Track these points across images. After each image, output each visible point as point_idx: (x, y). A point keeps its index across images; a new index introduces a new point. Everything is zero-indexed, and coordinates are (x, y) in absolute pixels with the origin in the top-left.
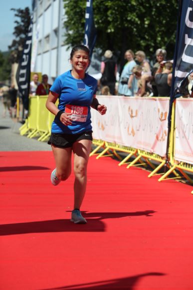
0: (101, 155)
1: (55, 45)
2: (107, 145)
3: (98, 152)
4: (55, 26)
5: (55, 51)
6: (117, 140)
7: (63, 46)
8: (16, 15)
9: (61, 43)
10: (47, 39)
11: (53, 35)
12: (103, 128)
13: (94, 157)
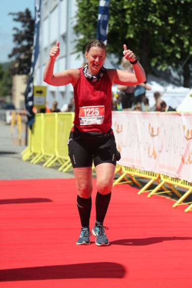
0: (117, 182)
1: (64, 54)
2: (123, 169)
4: (63, 31)
5: (64, 60)
7: (72, 54)
8: (15, 20)
9: (71, 50)
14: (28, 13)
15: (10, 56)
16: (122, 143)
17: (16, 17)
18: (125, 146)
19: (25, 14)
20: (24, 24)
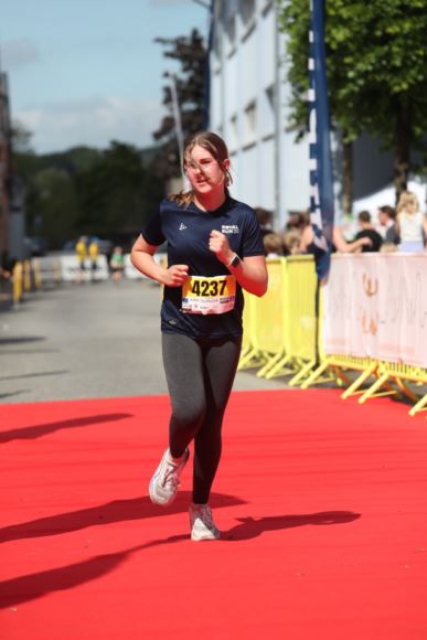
0: (368, 393)
1: (270, 130)
2: (382, 369)
3: (364, 386)
4: (268, 80)
5: (271, 144)
6: (404, 356)
7: (288, 130)
8: (168, 55)
9: (285, 123)
10: (251, 112)
11: (263, 104)
12: (374, 330)
13: (354, 398)
14: (196, 40)
15: (157, 136)
16: (377, 316)
17: (170, 48)
18: (383, 322)
19: (188, 42)
20: (187, 64)
